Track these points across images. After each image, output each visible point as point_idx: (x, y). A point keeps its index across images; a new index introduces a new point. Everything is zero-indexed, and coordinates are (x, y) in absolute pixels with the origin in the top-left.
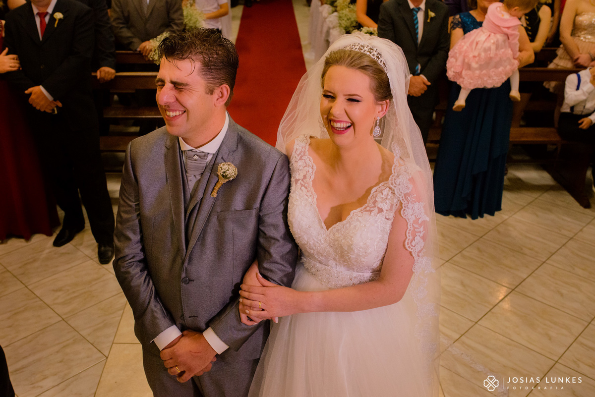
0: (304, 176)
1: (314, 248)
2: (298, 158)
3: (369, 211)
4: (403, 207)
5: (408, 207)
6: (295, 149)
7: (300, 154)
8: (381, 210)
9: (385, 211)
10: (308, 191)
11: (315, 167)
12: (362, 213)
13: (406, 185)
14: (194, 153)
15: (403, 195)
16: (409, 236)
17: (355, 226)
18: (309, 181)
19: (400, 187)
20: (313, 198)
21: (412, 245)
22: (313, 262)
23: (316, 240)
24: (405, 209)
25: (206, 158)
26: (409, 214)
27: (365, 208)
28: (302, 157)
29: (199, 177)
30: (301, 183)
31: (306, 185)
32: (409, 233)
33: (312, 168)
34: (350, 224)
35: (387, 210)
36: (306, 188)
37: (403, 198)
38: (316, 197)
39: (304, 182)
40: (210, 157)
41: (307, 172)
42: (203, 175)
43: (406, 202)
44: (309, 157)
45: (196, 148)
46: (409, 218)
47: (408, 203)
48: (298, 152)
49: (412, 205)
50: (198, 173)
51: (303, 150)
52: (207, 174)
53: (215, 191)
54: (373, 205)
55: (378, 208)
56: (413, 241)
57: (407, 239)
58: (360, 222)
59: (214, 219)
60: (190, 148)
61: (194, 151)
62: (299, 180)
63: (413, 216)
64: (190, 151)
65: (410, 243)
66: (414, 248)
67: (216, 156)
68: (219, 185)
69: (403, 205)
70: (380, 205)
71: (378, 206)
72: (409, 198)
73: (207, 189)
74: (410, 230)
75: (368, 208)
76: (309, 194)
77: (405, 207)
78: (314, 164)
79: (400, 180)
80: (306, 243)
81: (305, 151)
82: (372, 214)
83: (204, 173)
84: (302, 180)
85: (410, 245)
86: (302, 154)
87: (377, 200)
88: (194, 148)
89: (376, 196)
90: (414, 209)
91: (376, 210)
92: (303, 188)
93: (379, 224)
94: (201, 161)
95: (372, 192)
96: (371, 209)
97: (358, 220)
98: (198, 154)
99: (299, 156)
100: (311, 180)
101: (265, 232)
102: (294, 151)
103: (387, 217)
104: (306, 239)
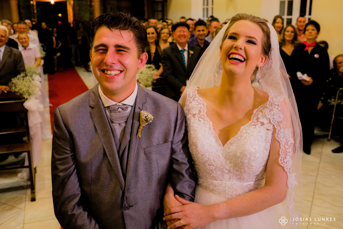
0: (199, 111)
1: (214, 163)
2: (192, 100)
3: (254, 125)
4: (277, 132)
5: (281, 131)
6: (188, 94)
7: (192, 97)
8: (262, 124)
9: (266, 124)
10: (205, 121)
11: (205, 104)
12: (249, 127)
13: (279, 116)
14: (118, 107)
15: (276, 123)
16: (282, 154)
17: (245, 137)
18: (204, 113)
19: (274, 117)
20: (209, 125)
21: (284, 162)
22: (210, 181)
23: (215, 156)
24: (278, 133)
25: (127, 109)
26: (281, 137)
27: (251, 123)
28: (194, 98)
29: (124, 125)
30: (198, 116)
31: (202, 117)
32: (282, 152)
33: (203, 105)
34: (241, 136)
35: (267, 124)
36: (202, 119)
37: (277, 125)
38: (211, 124)
39: (200, 115)
40: (129, 109)
41: (200, 108)
42: (127, 123)
43: (279, 128)
44: (199, 98)
45: (119, 102)
46: (282, 140)
47: (281, 129)
48: (191, 96)
49: (283, 131)
50: (123, 123)
51: (194, 94)
52: (130, 121)
53: (139, 133)
54: (256, 121)
55: (261, 122)
56: (285, 159)
57: (280, 157)
58: (249, 133)
59: (142, 155)
60: (114, 103)
61: (117, 105)
62: (196, 114)
63: (284, 139)
64: (115, 106)
65: (282, 160)
66: (285, 164)
67: (134, 107)
68: (141, 127)
69: (277, 130)
70: (262, 120)
71: (261, 121)
72: (281, 125)
73: (132, 132)
74: (282, 150)
75: (253, 124)
76: (206, 122)
77: (278, 131)
78: (203, 102)
79: (274, 112)
80: (207, 160)
81: (195, 94)
82: (257, 127)
83: (128, 121)
84: (198, 114)
85: (282, 161)
86: (194, 96)
87: (259, 117)
88: (117, 103)
89: (258, 115)
90: (284, 133)
91: (259, 124)
92: (200, 119)
93: (263, 134)
94: (123, 112)
95: (254, 112)
96: (256, 124)
97: (246, 132)
98: (121, 107)
99: (192, 98)
100: (205, 113)
101: (177, 159)
102: (188, 96)
103: (268, 129)
104: (207, 156)
